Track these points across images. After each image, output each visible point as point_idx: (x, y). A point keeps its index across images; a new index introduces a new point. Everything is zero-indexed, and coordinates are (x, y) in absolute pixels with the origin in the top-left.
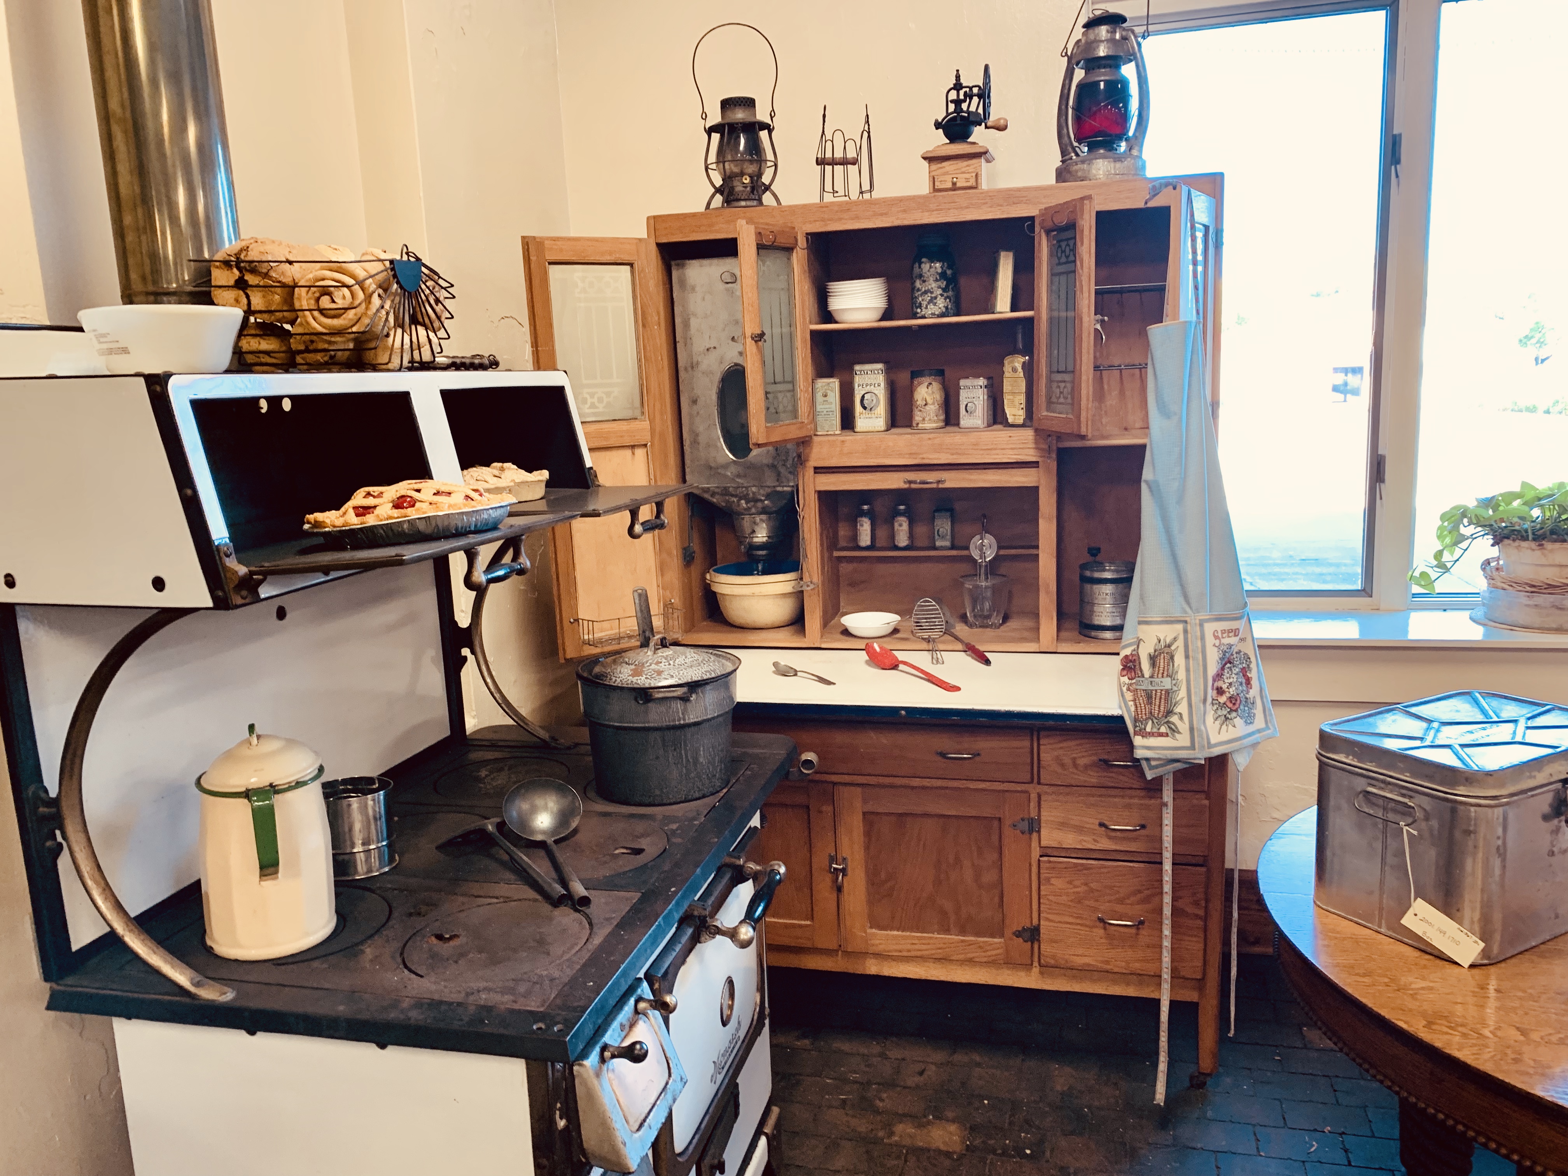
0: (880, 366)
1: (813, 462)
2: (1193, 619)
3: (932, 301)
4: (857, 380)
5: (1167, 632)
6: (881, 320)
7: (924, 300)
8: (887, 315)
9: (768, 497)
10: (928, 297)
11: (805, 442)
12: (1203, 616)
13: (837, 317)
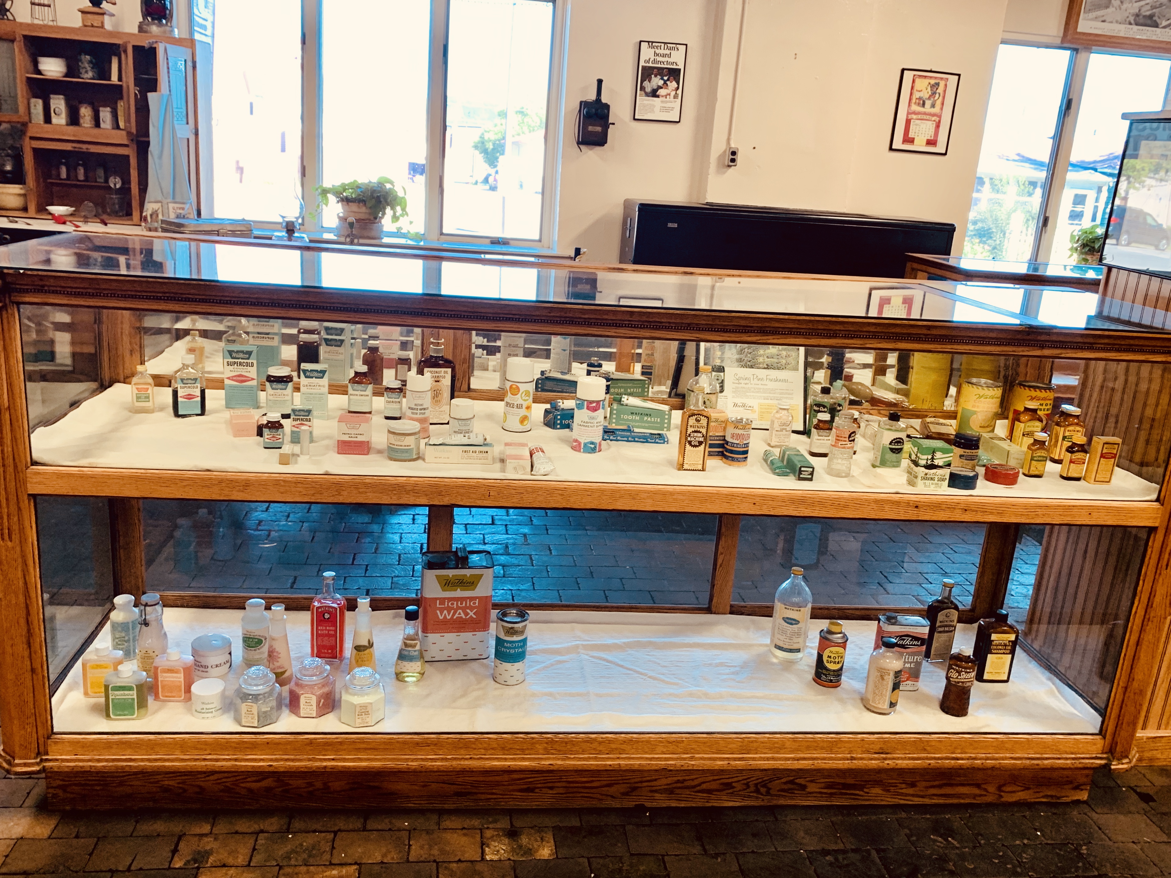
0: (62, 97)
1: (29, 134)
2: (165, 201)
3: (86, 72)
4: (52, 101)
5: (156, 206)
6: (64, 77)
7: (83, 71)
8: (66, 75)
9: (9, 148)
10: (84, 70)
11: (25, 125)
12: (169, 200)
13: (44, 73)
